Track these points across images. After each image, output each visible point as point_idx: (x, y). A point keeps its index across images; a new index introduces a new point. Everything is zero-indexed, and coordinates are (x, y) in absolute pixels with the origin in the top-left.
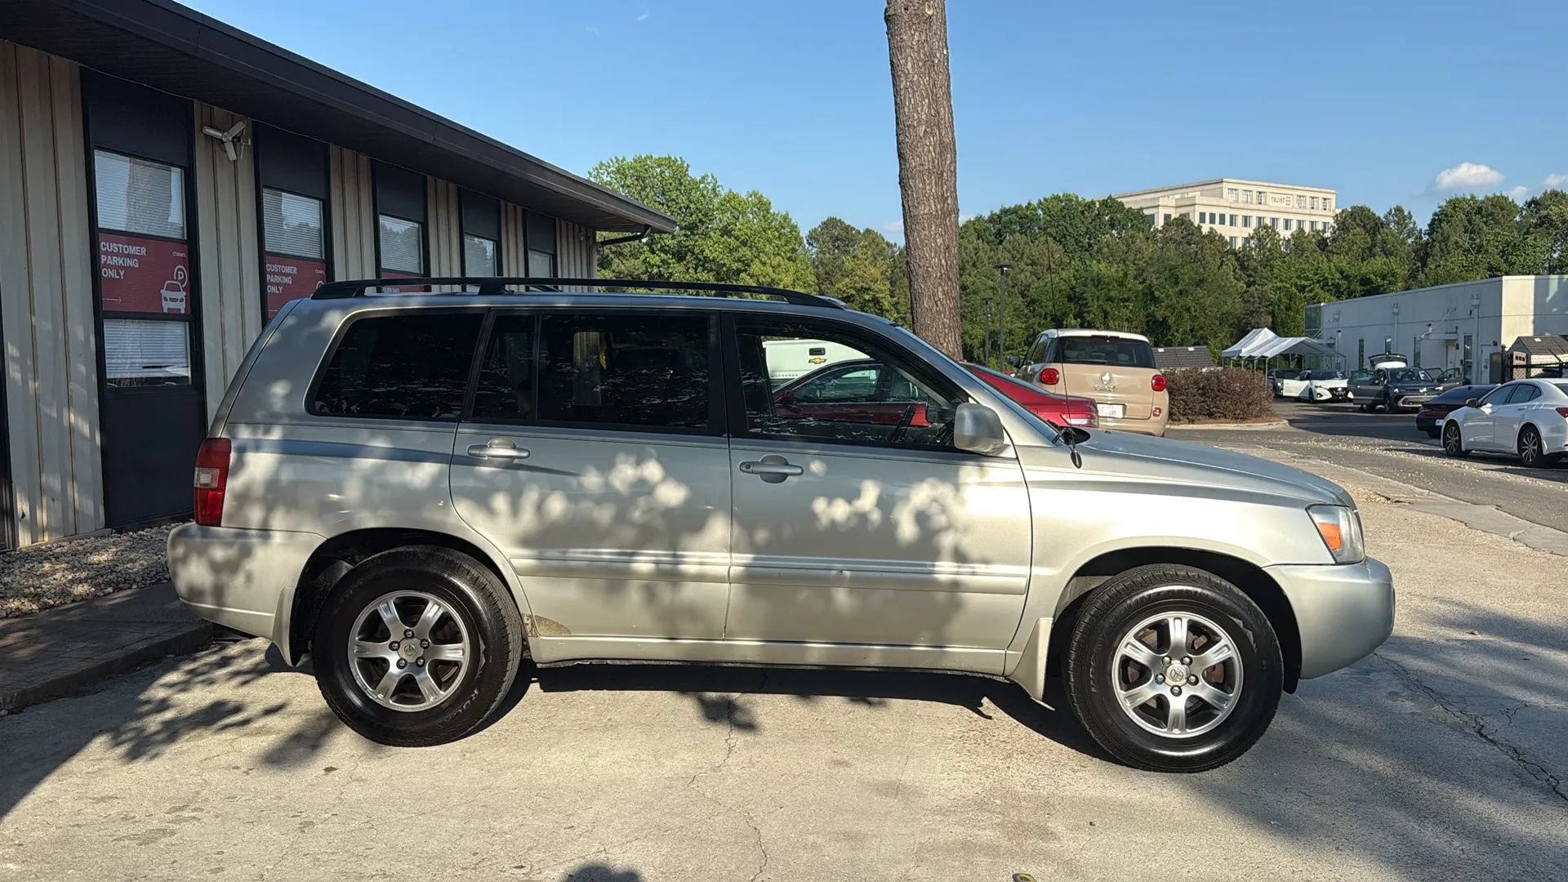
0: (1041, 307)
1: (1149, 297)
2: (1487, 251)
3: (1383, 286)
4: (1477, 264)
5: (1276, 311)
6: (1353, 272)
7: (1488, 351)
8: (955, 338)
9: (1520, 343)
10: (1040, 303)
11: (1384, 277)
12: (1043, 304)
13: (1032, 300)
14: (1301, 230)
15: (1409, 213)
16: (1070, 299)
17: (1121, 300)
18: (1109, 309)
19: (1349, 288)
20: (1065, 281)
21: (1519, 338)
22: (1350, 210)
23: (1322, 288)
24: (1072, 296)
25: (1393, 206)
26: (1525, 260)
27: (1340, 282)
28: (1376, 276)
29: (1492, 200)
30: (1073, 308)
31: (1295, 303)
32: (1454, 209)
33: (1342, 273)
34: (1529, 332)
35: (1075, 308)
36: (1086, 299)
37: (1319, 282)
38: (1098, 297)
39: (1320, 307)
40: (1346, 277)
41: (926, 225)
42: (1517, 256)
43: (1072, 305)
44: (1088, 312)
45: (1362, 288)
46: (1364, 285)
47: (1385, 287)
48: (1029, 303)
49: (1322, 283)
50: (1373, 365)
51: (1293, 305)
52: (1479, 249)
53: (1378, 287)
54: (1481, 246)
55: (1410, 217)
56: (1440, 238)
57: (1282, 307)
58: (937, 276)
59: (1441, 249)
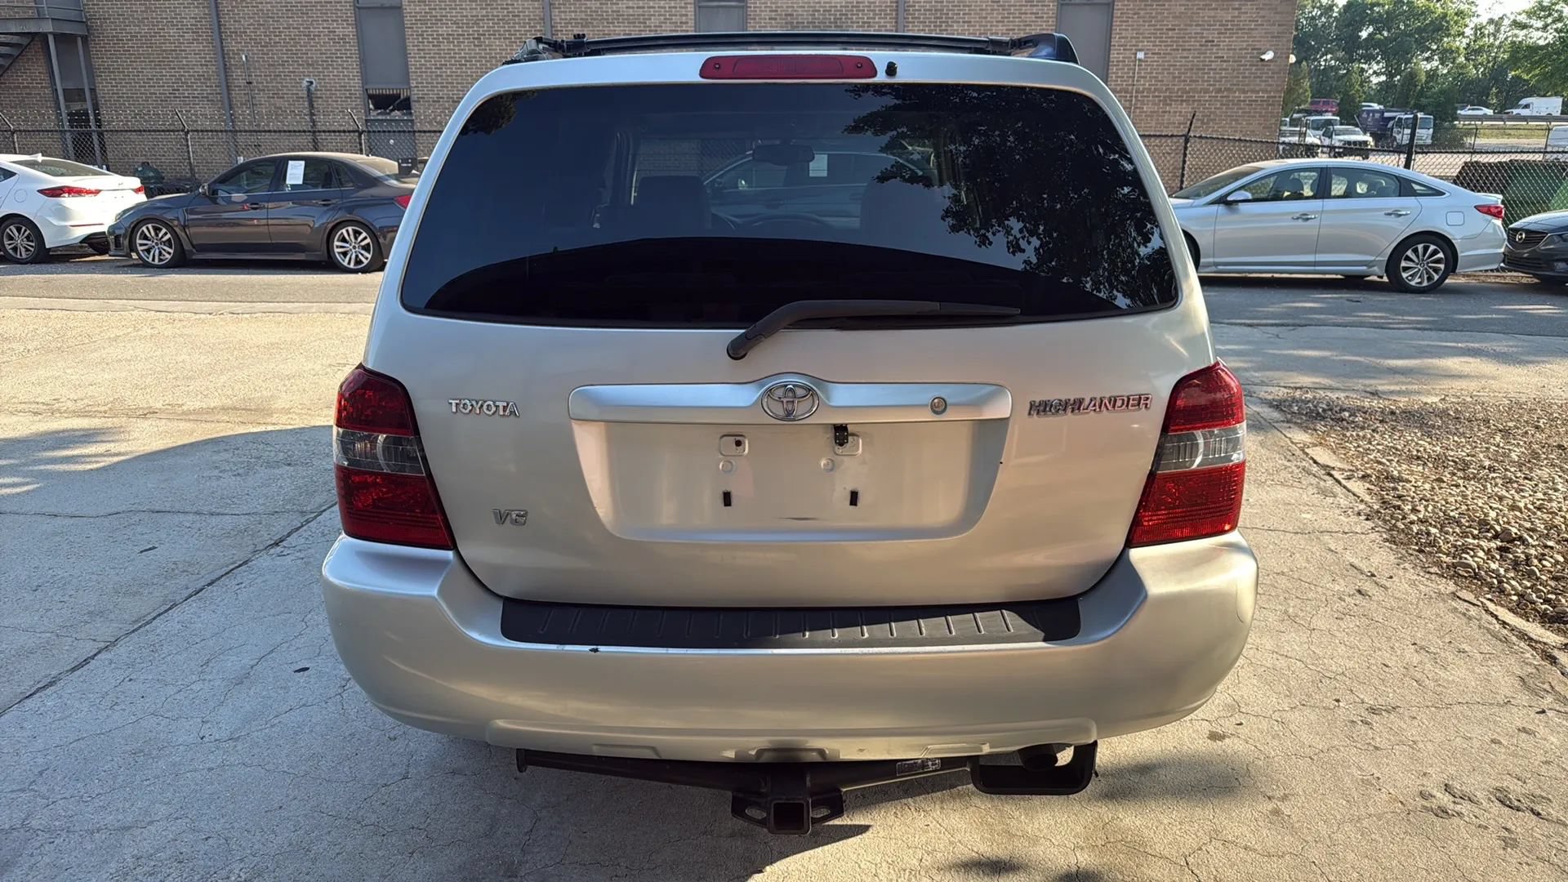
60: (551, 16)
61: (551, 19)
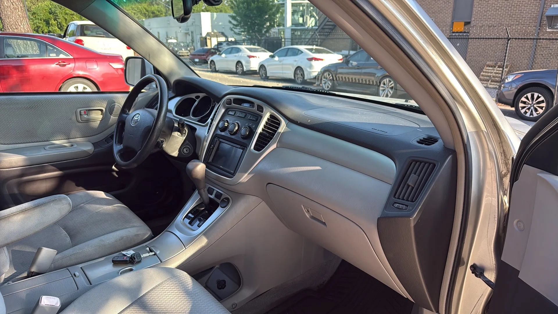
0: (38, 16)
3: (159, 14)
6: (149, 9)
7: (199, 36)
8: (27, 23)
9: (208, 34)
10: (37, 14)
11: (159, 12)
12: (39, 14)
13: (34, 13)
16: (50, 13)
17: (71, 14)
18: (66, 17)
19: (149, 15)
20: (47, 6)
21: (208, 33)
24: (51, 12)
28: (156, 11)
30: (52, 17)
33: (146, 9)
34: (210, 31)
35: (53, 17)
36: (57, 13)
38: (62, 13)
40: (147, 11)
43: (51, 16)
44: (59, 19)
45: (152, 15)
48: (33, 14)
50: (167, 40)
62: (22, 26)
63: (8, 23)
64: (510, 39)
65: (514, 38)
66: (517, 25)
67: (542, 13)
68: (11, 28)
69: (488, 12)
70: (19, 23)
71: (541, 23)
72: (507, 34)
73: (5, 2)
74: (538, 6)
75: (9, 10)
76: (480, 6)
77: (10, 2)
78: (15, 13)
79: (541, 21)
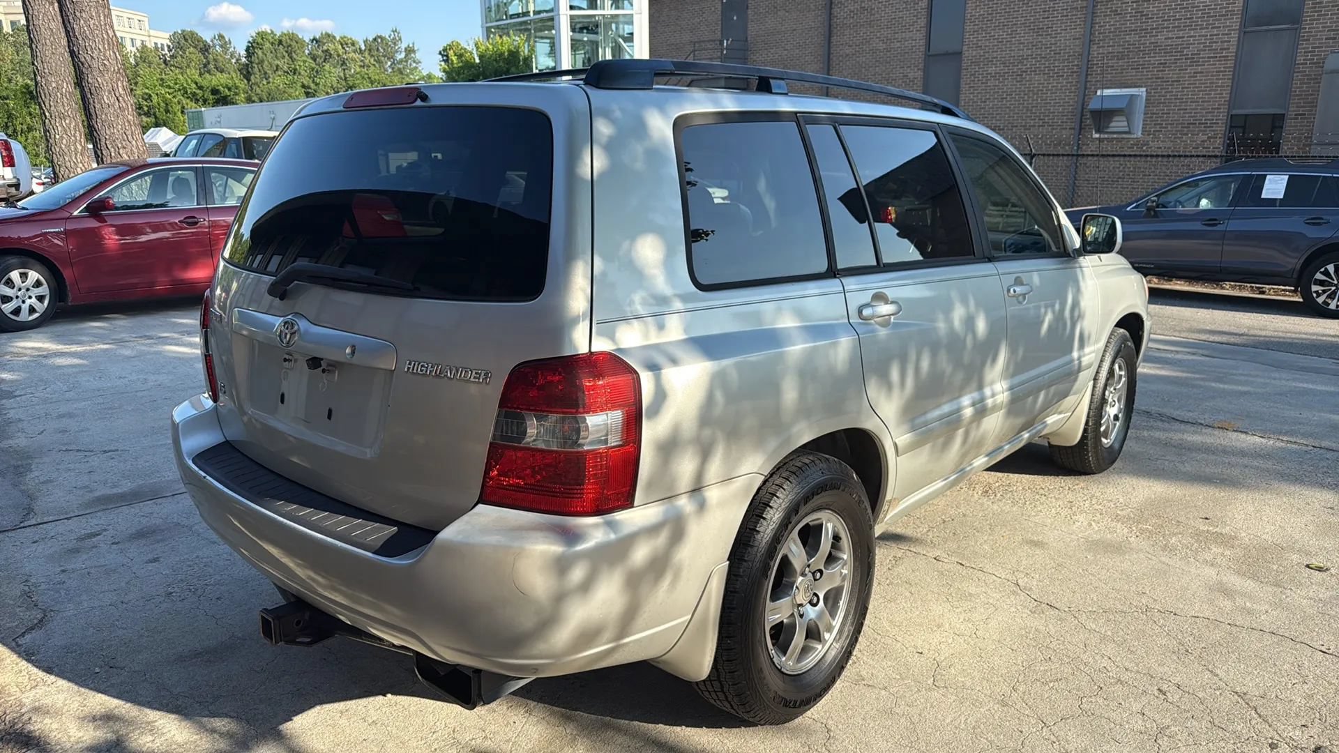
1: (28, 96)
2: (300, 74)
3: (229, 96)
4: (295, 83)
5: (157, 113)
6: (204, 83)
11: (229, 89)
14: (144, 46)
15: (229, 40)
19: (203, 96)
22: (180, 32)
23: (183, 96)
25: (216, 33)
26: (325, 82)
27: (196, 91)
28: (224, 88)
29: (288, 34)
31: (171, 106)
32: (262, 39)
33: (196, 83)
37: (179, 90)
39: (201, 111)
40: (200, 88)
41: (94, 14)
42: (320, 78)
45: (214, 97)
46: (215, 95)
47: (232, 97)
49: (182, 91)
51: (170, 108)
52: (295, 72)
53: (226, 97)
54: (295, 70)
55: (230, 43)
56: (257, 61)
57: (161, 110)
58: (114, 70)
59: (259, 70)
60: (1089, 51)
61: (1089, 54)
62: (134, 143)
63: (107, 137)
64: (1035, 155)
65: (1041, 155)
66: (1042, 126)
67: (1083, 104)
68: (112, 147)
69: (988, 103)
70: (130, 137)
71: (1081, 122)
72: (1029, 148)
73: (105, 97)
74: (1075, 92)
75: (112, 112)
76: (972, 91)
77: (114, 95)
78: (121, 117)
79: (1081, 119)
